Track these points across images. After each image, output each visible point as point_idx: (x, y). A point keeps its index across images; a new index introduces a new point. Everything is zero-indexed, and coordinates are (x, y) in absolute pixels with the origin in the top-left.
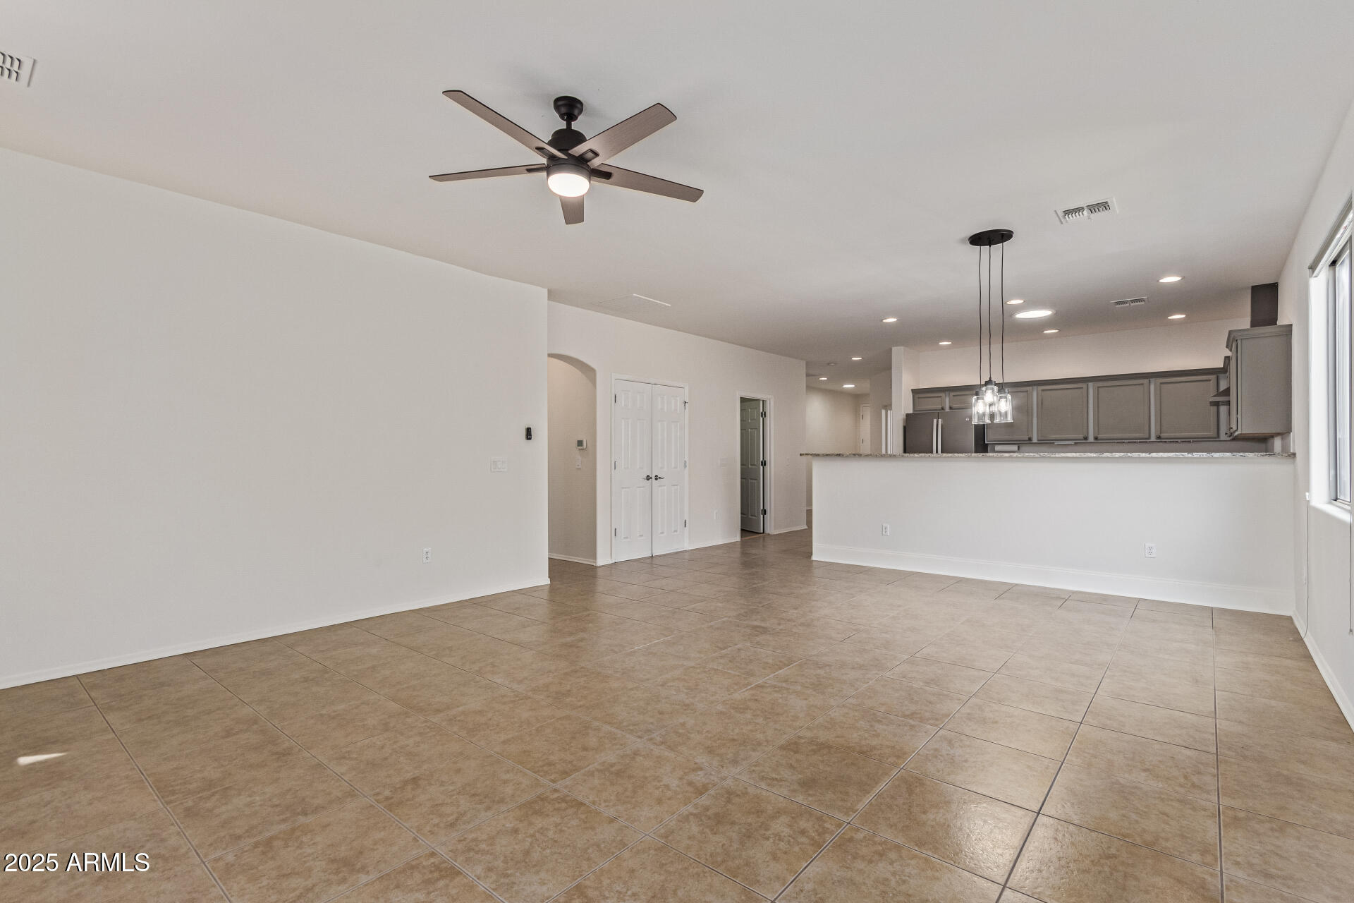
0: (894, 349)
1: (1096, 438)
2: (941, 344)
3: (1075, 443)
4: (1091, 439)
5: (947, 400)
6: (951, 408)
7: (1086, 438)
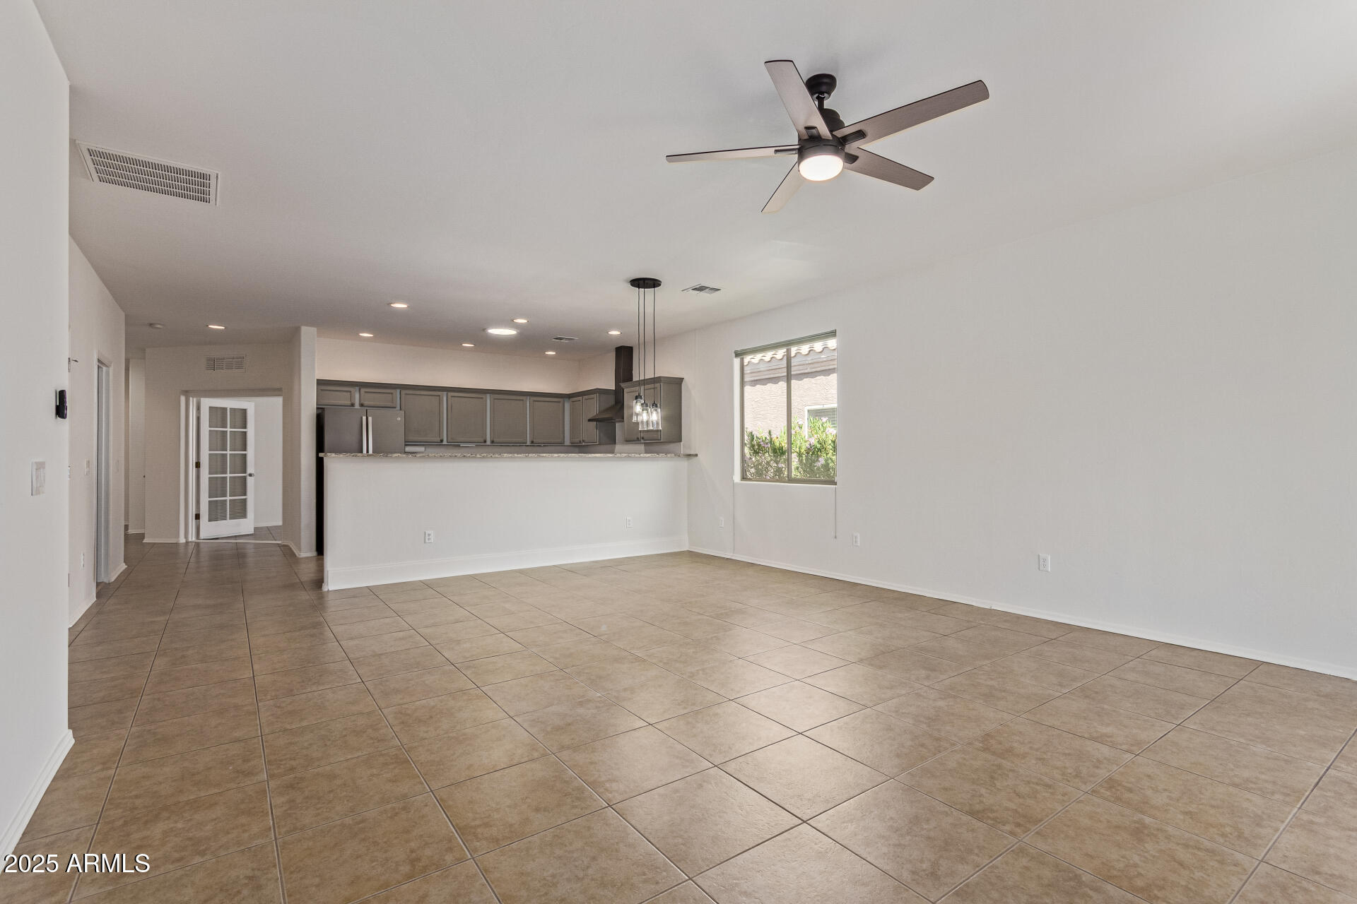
0: (304, 329)
1: (492, 442)
2: (361, 334)
3: (476, 445)
4: (488, 442)
5: (357, 396)
6: (362, 405)
7: (485, 442)
